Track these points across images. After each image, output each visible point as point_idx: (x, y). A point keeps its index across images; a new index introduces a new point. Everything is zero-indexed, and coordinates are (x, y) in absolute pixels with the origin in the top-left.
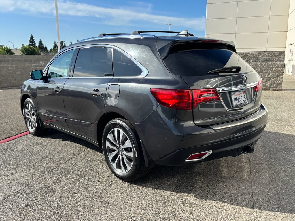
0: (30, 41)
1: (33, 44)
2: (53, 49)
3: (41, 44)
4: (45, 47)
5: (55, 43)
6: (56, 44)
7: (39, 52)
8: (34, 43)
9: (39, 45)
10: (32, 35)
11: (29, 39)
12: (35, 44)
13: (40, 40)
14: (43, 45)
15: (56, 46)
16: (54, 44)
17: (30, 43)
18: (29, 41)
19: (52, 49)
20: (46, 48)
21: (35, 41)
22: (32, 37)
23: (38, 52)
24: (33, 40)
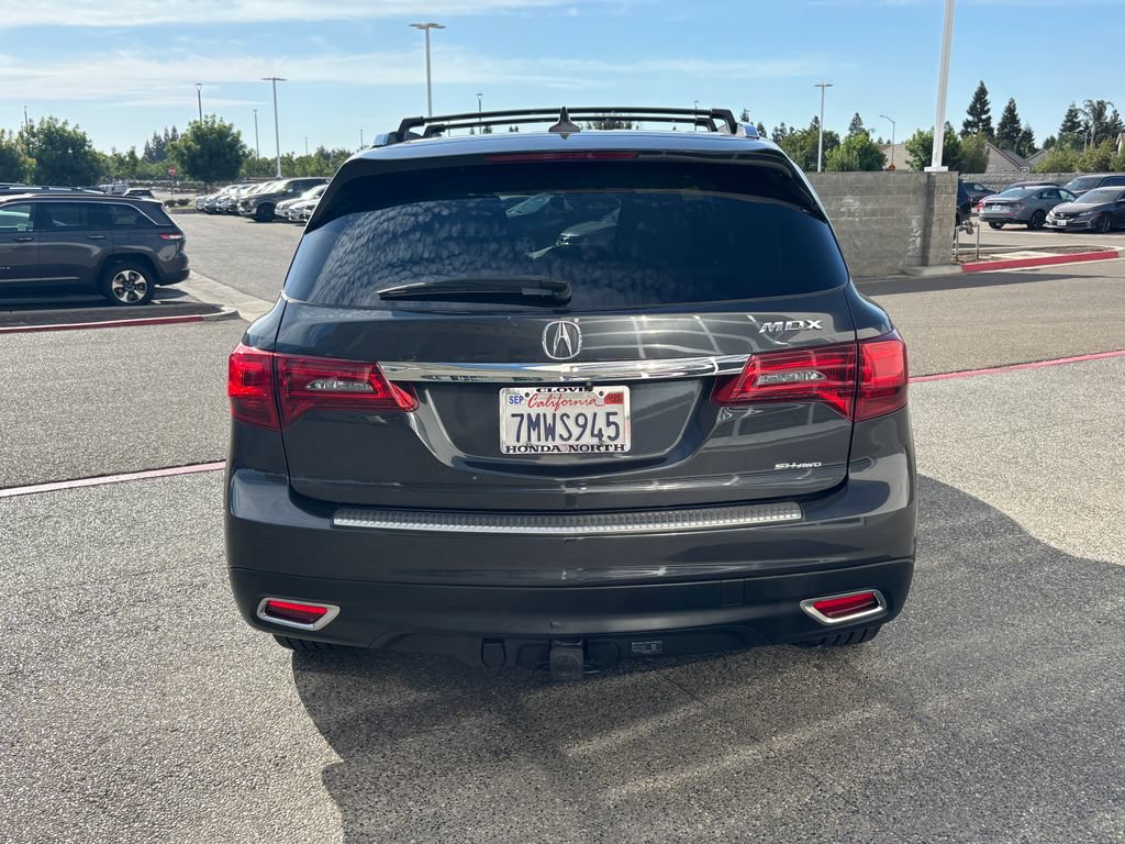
0: (972, 111)
1: (981, 120)
2: (1057, 137)
3: (1011, 116)
4: (1025, 132)
5: (1071, 111)
6: (1076, 116)
7: (985, 153)
8: (984, 117)
9: (1003, 125)
10: (982, 84)
11: (970, 100)
12: (989, 118)
13: (1012, 102)
14: (1018, 122)
15: (1074, 123)
16: (1067, 116)
17: (970, 118)
18: (967, 108)
19: (1053, 139)
20: (1028, 135)
21: (989, 106)
22: (981, 95)
23: (979, 153)
24: (984, 103)
